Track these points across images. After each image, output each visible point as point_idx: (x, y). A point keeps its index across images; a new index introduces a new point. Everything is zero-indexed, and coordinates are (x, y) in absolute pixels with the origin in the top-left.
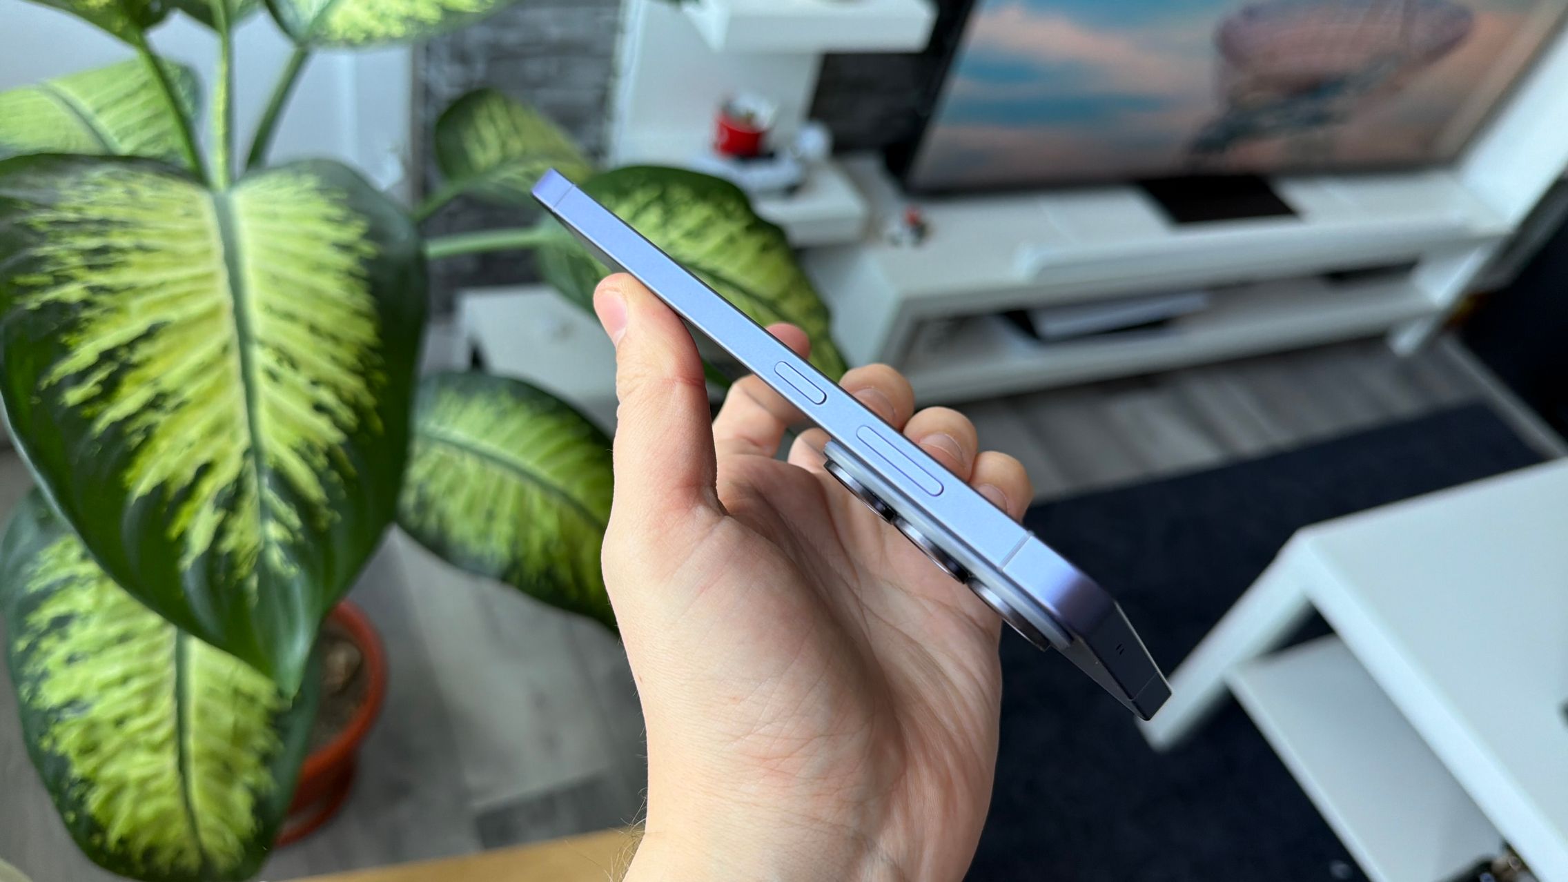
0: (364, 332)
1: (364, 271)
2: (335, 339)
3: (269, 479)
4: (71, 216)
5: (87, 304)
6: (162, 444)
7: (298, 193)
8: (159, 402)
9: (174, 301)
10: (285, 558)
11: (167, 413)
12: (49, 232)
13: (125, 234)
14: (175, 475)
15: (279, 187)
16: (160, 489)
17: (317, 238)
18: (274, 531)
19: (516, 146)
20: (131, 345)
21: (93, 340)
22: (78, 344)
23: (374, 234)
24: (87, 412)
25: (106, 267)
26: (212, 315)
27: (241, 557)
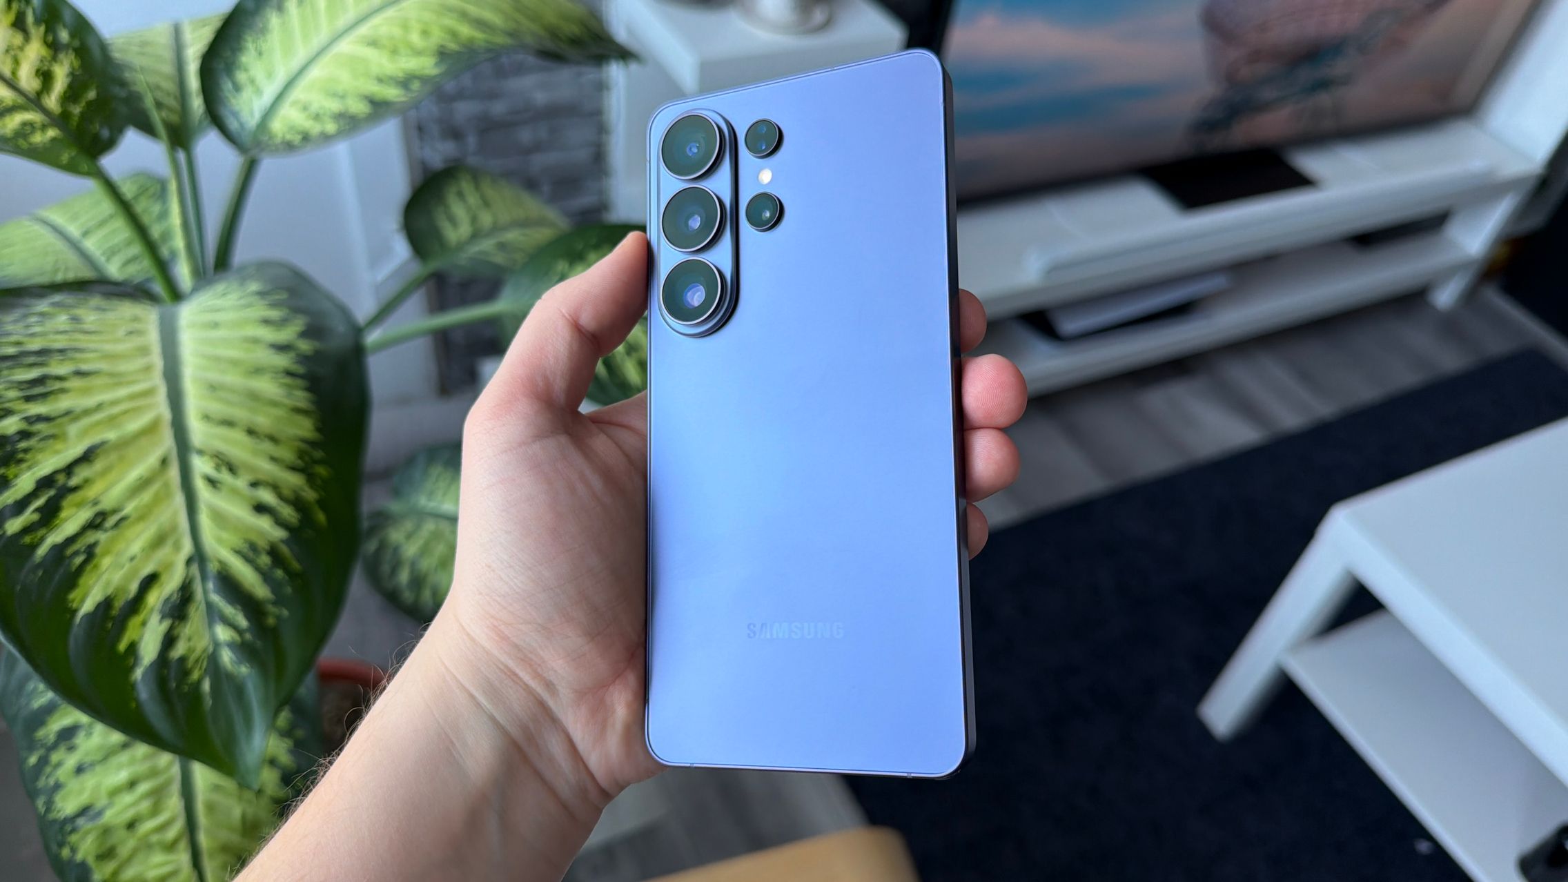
0: (305, 428)
1: (300, 370)
3: (214, 584)
4: (11, 350)
5: (24, 435)
6: (106, 562)
7: (241, 298)
8: (99, 522)
9: (112, 421)
10: (234, 658)
11: (106, 530)
13: (64, 361)
14: (121, 589)
15: (225, 294)
16: (106, 604)
17: (255, 341)
18: (223, 633)
20: (69, 469)
21: (29, 468)
22: (16, 476)
23: (312, 331)
24: (27, 539)
25: (44, 396)
26: (152, 429)
27: (191, 662)
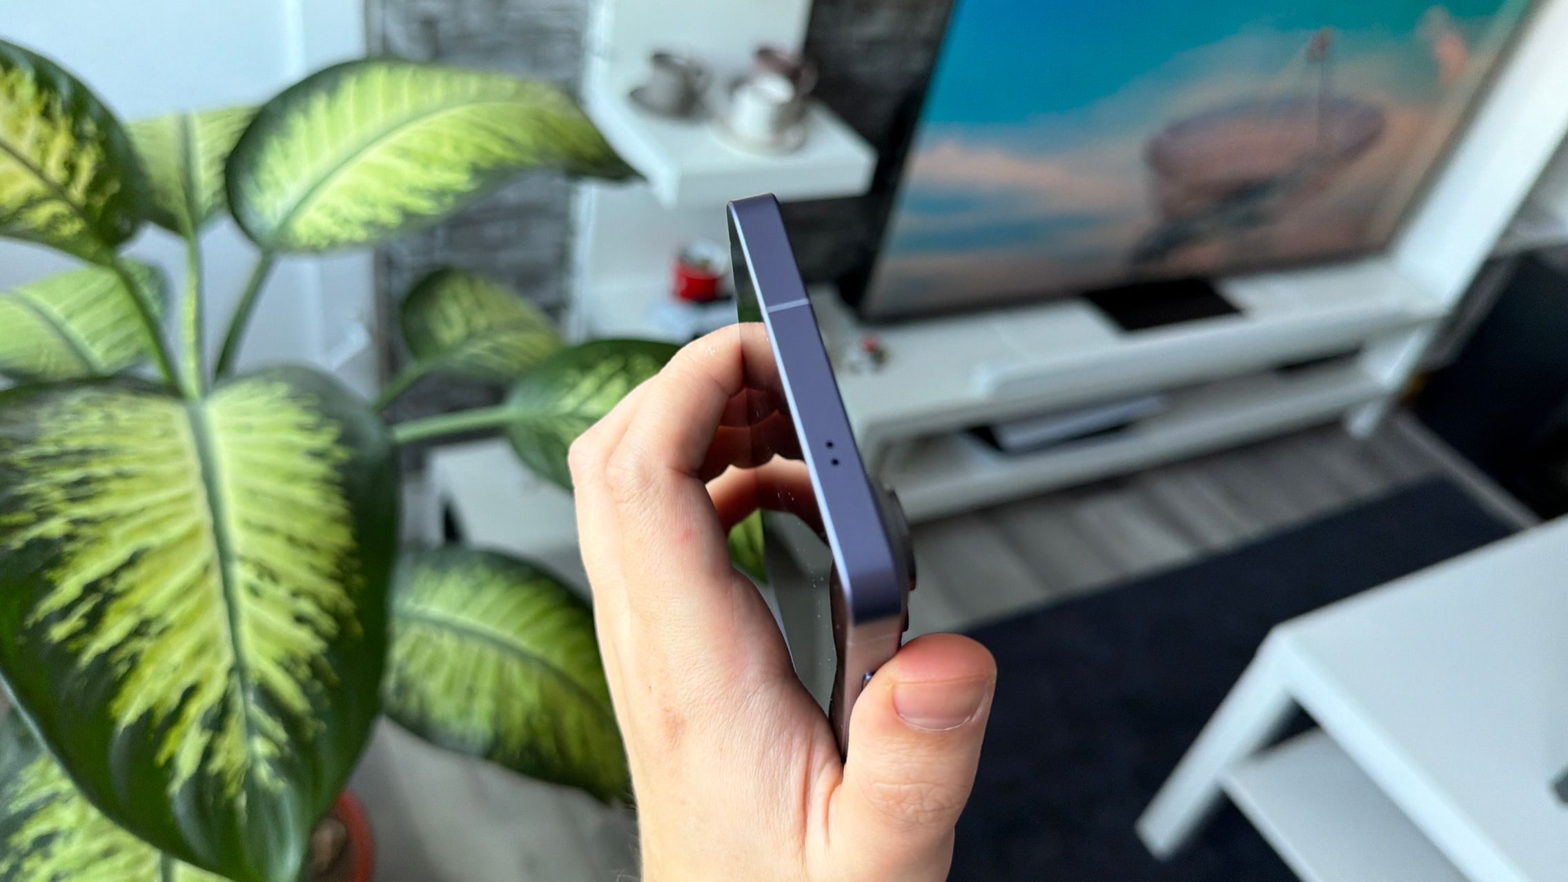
0: (340, 537)
1: (338, 476)
2: (313, 547)
3: (255, 696)
4: (50, 449)
5: (69, 537)
6: (148, 671)
7: (269, 402)
8: (144, 630)
9: (154, 525)
10: (272, 772)
11: (150, 639)
12: (29, 469)
13: (105, 462)
14: (161, 701)
15: (252, 396)
16: (147, 716)
17: (292, 447)
18: (261, 747)
19: (480, 321)
20: (114, 575)
21: (76, 573)
22: (63, 578)
23: (347, 439)
24: (73, 646)
25: (88, 498)
26: (191, 536)
27: (229, 777)
